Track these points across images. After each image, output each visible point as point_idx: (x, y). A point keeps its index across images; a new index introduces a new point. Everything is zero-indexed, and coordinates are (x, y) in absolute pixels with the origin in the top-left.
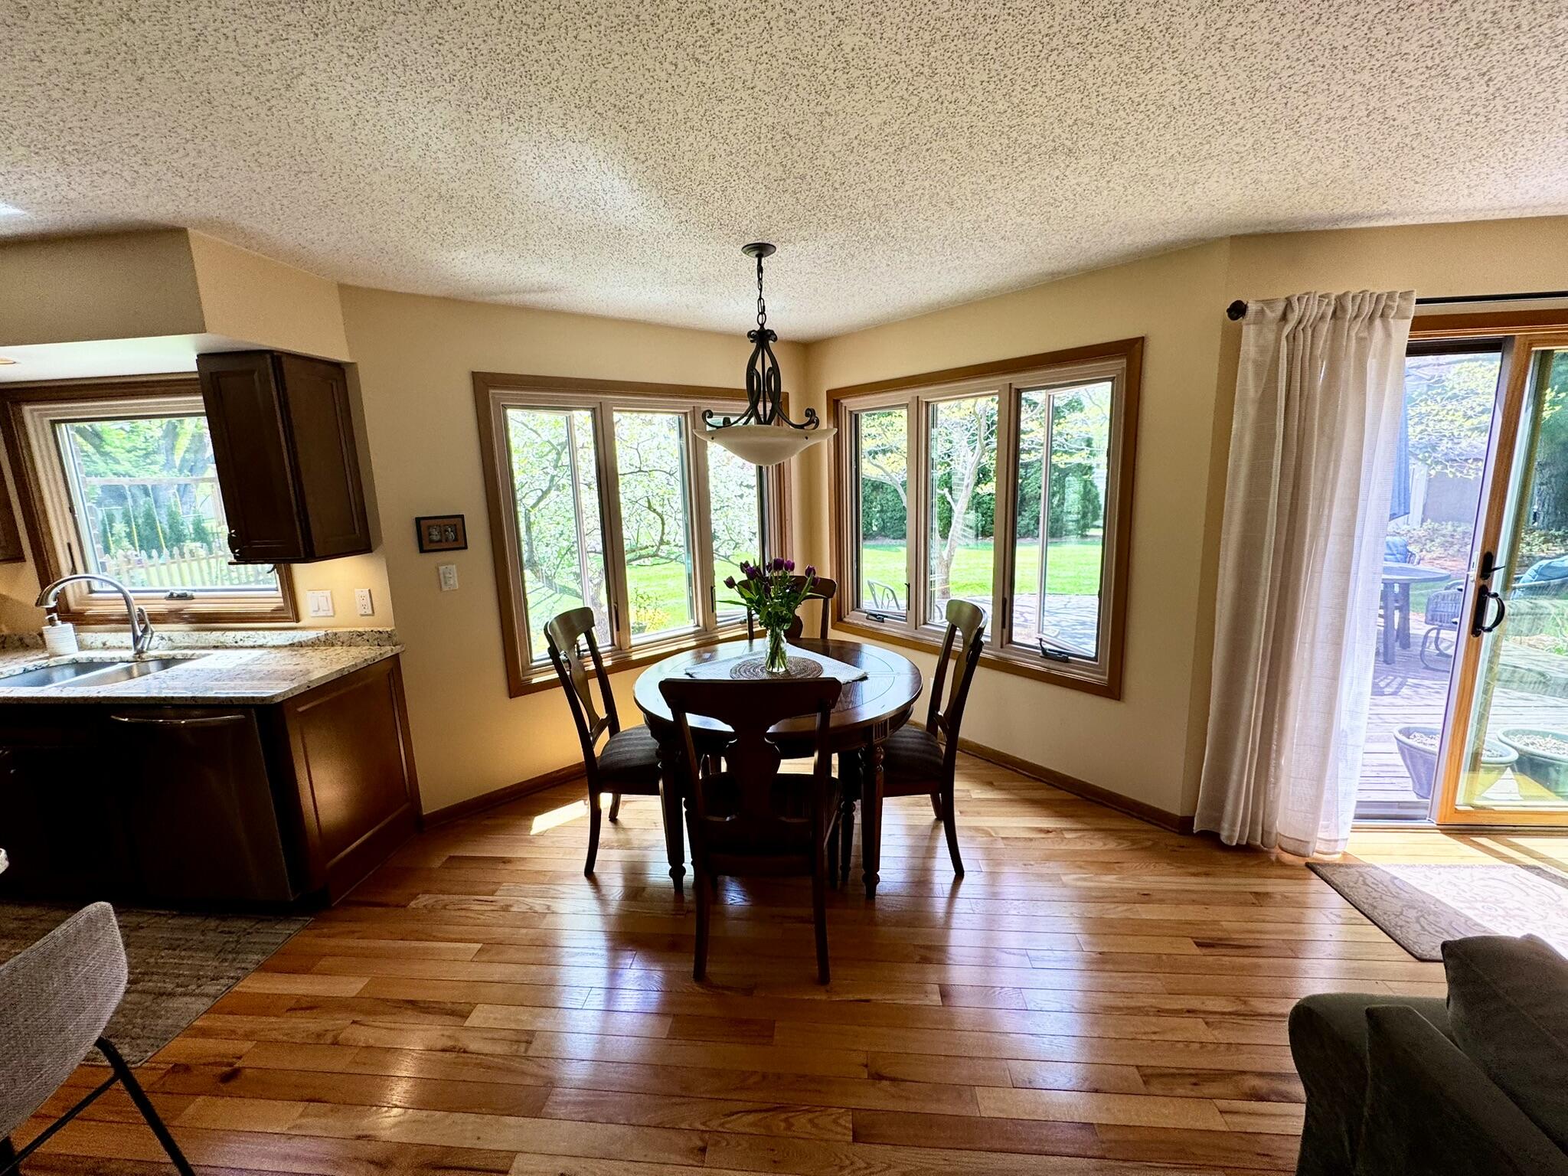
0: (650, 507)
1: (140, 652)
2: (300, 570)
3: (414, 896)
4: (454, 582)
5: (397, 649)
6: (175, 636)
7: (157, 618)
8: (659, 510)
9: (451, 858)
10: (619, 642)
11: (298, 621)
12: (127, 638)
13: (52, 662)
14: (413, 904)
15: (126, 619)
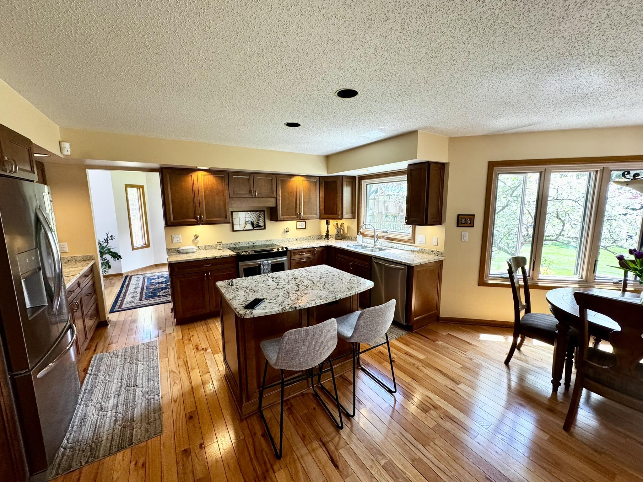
0: (557, 217)
1: (375, 246)
2: (418, 227)
3: (438, 340)
4: (466, 239)
5: (443, 258)
6: (382, 242)
7: (380, 237)
8: (563, 219)
9: (449, 334)
10: (533, 276)
11: (414, 244)
12: (373, 242)
13: (358, 244)
14: (437, 342)
15: (372, 236)
